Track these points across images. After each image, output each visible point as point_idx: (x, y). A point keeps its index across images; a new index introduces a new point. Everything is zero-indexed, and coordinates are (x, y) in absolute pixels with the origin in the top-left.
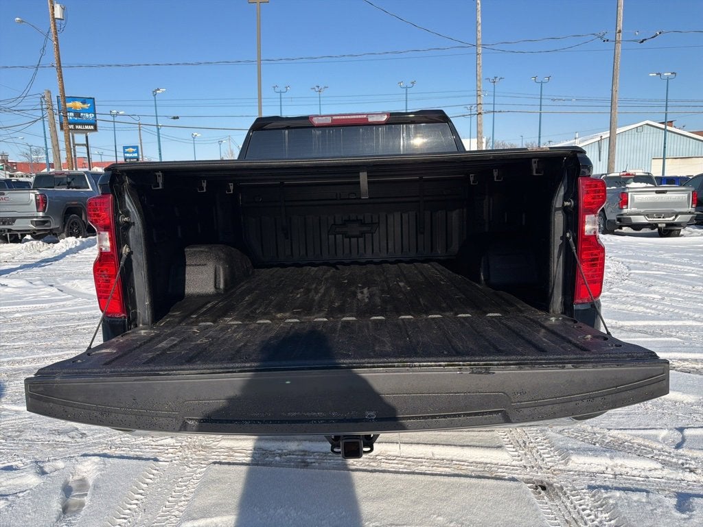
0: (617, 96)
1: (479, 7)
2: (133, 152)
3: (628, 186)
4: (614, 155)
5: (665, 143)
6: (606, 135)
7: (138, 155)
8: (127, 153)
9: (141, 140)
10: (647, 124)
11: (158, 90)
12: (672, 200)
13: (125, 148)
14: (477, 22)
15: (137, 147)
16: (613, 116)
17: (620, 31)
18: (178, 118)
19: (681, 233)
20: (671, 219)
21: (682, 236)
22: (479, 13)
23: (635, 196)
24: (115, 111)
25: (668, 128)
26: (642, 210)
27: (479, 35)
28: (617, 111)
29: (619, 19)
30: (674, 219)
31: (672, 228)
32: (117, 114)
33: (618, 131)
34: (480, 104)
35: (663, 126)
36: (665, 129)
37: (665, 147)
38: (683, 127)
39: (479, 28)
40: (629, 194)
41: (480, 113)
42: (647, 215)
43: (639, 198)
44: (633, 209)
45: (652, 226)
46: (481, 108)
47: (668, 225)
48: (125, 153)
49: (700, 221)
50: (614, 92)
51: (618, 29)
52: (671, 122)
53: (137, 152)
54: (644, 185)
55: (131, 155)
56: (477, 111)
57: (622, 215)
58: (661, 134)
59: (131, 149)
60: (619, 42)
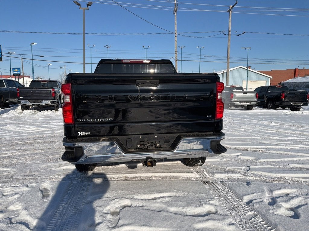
0: (229, 56)
1: (176, 17)
2: (18, 71)
3: (234, 91)
4: (228, 79)
5: (247, 75)
6: (225, 71)
7: (20, 72)
8: (15, 71)
9: (23, 66)
10: (241, 67)
11: (33, 43)
12: (249, 96)
13: (13, 69)
14: (175, 23)
15: (20, 69)
16: (228, 64)
17: (230, 31)
18: (43, 56)
19: (253, 109)
20: (249, 103)
21: (253, 110)
22: (176, 20)
23: (236, 95)
24: (10, 52)
25: (249, 69)
26: (239, 100)
27: (176, 29)
28: (229, 62)
29: (230, 26)
30: (250, 104)
31: (250, 107)
32: (12, 53)
33: (230, 70)
34: (176, 57)
35: (246, 68)
36: (247, 70)
37: (247, 77)
38: (254, 69)
39: (176, 26)
40: (234, 94)
41: (176, 61)
42: (240, 102)
43: (237, 95)
44: (235, 100)
45: (242, 106)
46: (177, 59)
47: (248, 106)
48: (13, 71)
49: (259, 105)
50: (228, 54)
51: (229, 30)
52: (250, 67)
53: (20, 71)
54: (239, 90)
55: (16, 73)
56: (175, 60)
57: (231, 102)
58: (246, 71)
59: (17, 70)
60: (230, 35)
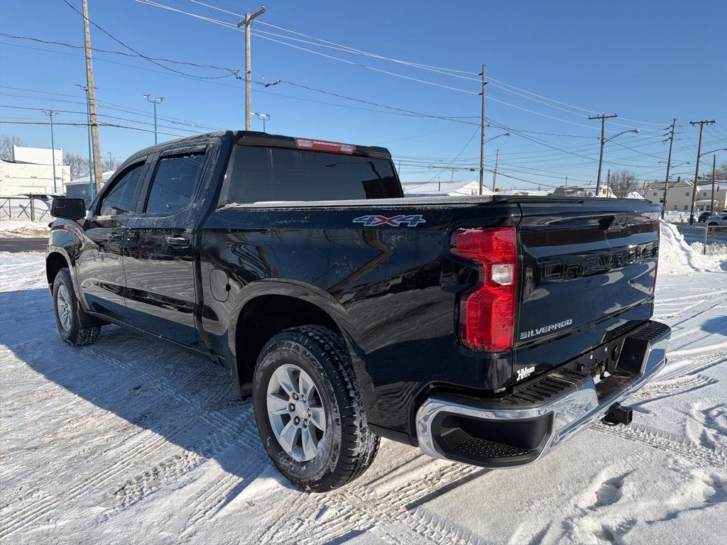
17: (249, 72)
27: (88, 38)
29: (248, 61)
39: (88, 29)
41: (95, 125)
46: (95, 119)
51: (248, 70)
56: (91, 121)
60: (249, 82)
